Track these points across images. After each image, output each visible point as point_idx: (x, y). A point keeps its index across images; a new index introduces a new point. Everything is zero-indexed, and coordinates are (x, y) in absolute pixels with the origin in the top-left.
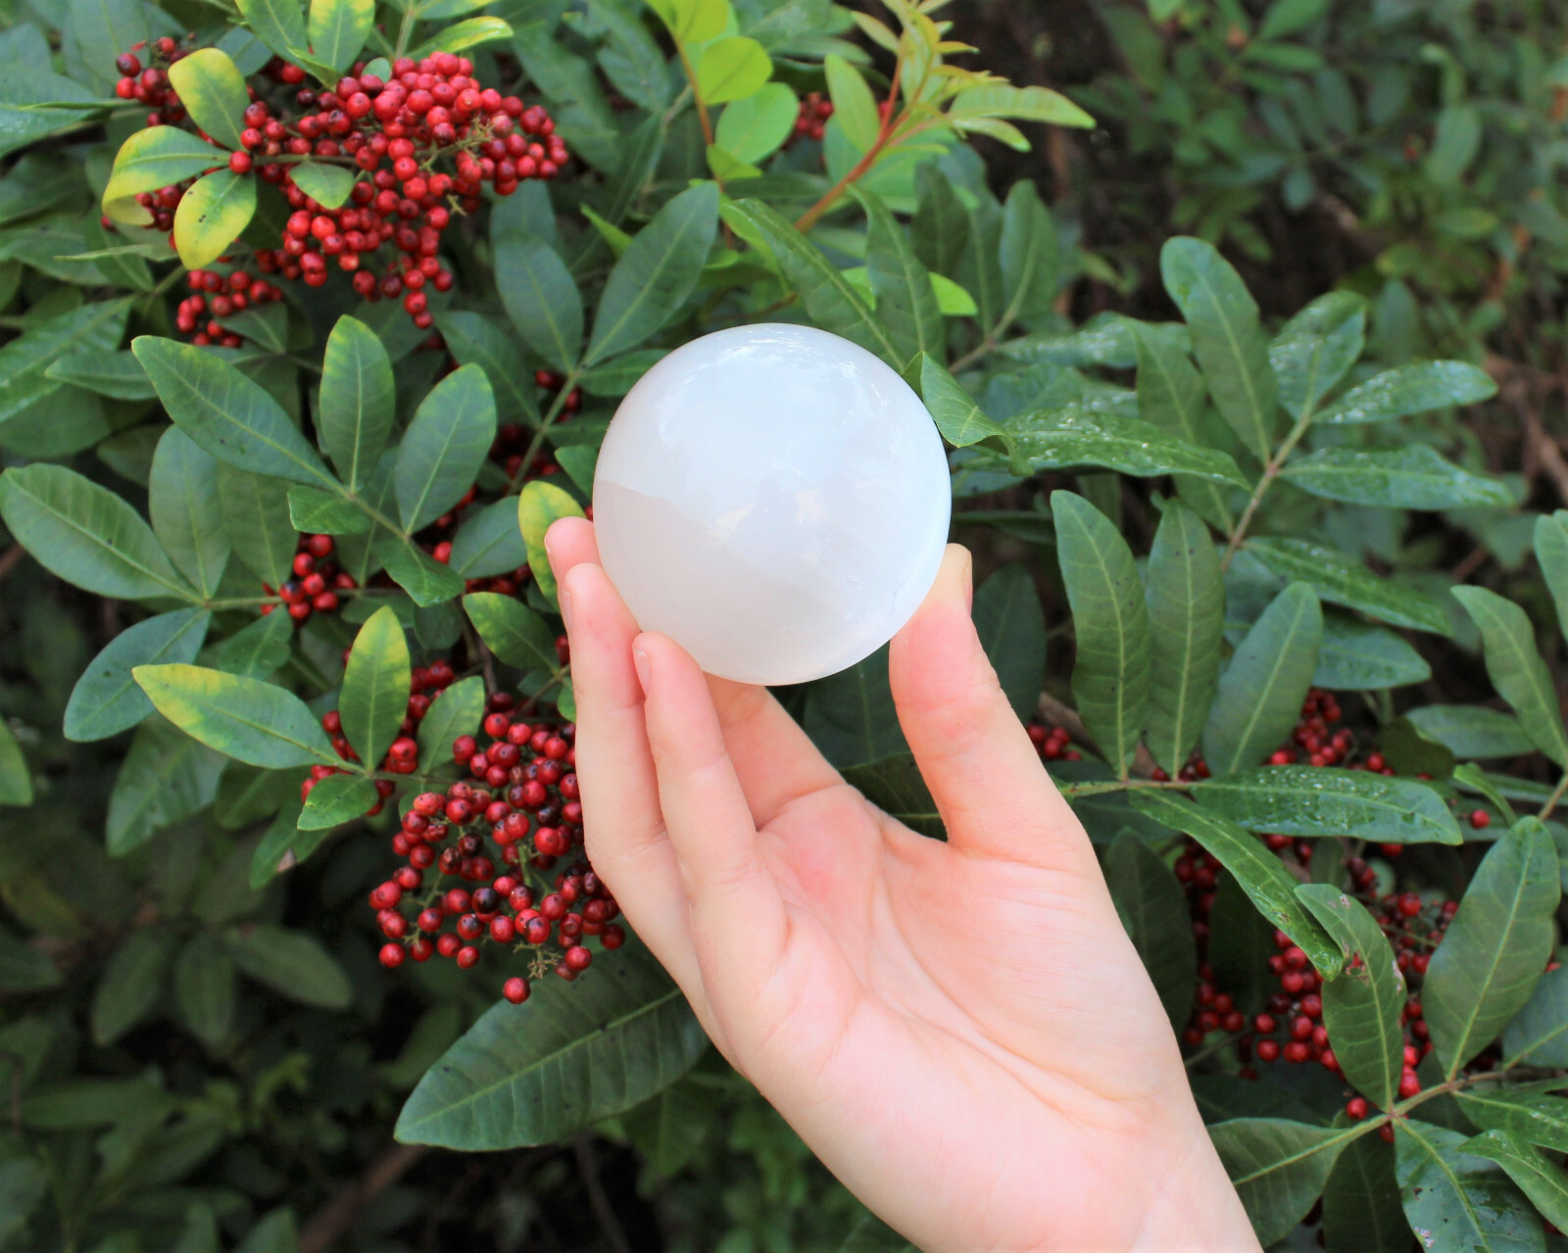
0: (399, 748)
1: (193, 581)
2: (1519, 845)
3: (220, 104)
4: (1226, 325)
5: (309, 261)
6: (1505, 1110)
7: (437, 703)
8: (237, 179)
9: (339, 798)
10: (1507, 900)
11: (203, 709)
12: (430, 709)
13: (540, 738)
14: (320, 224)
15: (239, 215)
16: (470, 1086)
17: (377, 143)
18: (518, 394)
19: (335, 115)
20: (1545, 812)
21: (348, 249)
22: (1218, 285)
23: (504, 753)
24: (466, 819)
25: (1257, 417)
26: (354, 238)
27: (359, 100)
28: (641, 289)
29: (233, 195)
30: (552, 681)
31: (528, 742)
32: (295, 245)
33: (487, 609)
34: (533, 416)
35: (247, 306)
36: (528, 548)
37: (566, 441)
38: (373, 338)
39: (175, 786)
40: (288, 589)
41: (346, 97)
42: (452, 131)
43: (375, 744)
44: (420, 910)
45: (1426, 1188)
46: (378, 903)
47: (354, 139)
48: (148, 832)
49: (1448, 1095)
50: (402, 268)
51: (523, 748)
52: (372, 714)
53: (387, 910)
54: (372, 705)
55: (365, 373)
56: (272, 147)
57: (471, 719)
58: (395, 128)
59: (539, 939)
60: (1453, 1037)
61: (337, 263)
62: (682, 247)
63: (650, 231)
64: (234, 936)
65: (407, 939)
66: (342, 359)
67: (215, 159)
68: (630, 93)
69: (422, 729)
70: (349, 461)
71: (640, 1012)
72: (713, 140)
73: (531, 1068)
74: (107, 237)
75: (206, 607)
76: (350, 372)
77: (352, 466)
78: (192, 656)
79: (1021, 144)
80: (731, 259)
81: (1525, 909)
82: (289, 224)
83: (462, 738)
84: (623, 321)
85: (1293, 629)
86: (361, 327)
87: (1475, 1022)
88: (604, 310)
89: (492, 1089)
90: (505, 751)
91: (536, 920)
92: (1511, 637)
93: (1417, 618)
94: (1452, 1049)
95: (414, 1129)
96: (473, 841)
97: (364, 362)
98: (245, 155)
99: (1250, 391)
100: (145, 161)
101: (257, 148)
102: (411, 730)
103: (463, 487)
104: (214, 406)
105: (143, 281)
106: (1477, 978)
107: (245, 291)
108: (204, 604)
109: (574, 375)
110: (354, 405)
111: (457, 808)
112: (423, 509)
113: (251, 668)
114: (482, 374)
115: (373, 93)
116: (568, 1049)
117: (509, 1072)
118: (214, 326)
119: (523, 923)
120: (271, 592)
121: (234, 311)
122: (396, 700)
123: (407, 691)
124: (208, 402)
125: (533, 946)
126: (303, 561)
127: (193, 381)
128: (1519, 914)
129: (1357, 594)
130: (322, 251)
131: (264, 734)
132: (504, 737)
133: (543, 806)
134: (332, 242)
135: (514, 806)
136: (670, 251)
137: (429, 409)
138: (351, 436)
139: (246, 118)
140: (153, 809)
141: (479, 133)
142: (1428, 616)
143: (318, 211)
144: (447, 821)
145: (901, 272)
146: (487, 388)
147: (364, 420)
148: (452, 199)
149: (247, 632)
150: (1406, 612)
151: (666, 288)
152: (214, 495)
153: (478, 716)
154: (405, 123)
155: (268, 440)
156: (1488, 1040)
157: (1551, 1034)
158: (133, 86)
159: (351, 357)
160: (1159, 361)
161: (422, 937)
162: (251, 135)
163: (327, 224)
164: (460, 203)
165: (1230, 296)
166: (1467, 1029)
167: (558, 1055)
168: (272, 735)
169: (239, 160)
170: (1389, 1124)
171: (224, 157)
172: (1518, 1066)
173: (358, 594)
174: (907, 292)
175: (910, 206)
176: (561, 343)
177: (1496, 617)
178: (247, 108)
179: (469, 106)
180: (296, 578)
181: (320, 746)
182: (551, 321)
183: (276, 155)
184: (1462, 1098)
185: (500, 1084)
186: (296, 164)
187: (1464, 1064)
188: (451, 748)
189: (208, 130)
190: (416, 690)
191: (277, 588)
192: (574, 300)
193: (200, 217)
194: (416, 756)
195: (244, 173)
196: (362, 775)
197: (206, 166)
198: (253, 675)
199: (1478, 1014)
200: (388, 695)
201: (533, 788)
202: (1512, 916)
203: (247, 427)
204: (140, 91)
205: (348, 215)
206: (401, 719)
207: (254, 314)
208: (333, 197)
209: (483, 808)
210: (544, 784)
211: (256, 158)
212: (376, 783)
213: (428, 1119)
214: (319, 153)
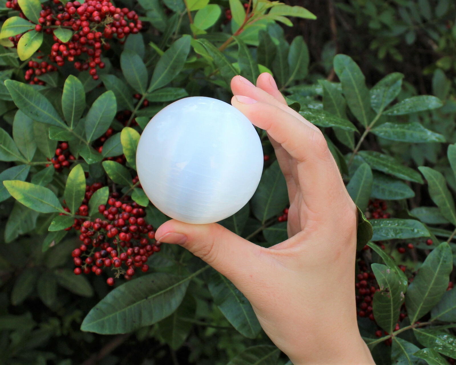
0: (82, 208)
1: (26, 156)
2: (440, 251)
3: (33, 10)
4: (354, 83)
5: (58, 58)
6: (428, 337)
7: (94, 194)
8: (37, 33)
9: (62, 222)
10: (435, 268)
11: (24, 195)
12: (92, 196)
13: (124, 206)
14: (62, 47)
15: (37, 44)
16: (104, 315)
17: (78, 22)
18: (127, 101)
19: (65, 14)
20: (449, 240)
21: (70, 55)
22: (352, 70)
23: (113, 210)
24: (99, 229)
25: (364, 112)
26: (72, 52)
27: (72, 9)
28: (166, 68)
29: (36, 38)
30: (131, 189)
31: (121, 207)
32: (54, 53)
33: (110, 166)
34: (131, 107)
35: (46, 72)
36: (123, 147)
37: (140, 115)
38: (79, 82)
39: (26, 222)
40: (54, 159)
41: (68, 8)
42: (100, 19)
43: (75, 206)
44: (87, 257)
45: (400, 360)
46: (74, 255)
47: (72, 21)
48: (17, 236)
49: (411, 330)
50: (89, 61)
51: (119, 209)
52: (74, 197)
53: (77, 257)
54: (74, 194)
55: (76, 93)
56: (48, 23)
57: (104, 200)
58: (83, 18)
59: (118, 266)
60: (414, 311)
61: (67, 59)
62: (179, 56)
63: (170, 50)
64: (57, 272)
65: (83, 266)
66: (69, 88)
67: (31, 27)
68: (170, 7)
69: (90, 202)
70: (70, 119)
71: (158, 294)
72: (193, 22)
73: (123, 310)
74: (6, 50)
75: (29, 164)
76: (72, 92)
77: (71, 121)
78: (24, 179)
79: (290, 24)
80: (194, 59)
81: (440, 272)
82: (52, 47)
83: (101, 205)
84: (160, 78)
85: (364, 179)
86: (75, 78)
87: (422, 307)
88: (155, 75)
89: (111, 316)
90: (113, 209)
91: (117, 260)
92: (437, 183)
93: (411, 177)
94: (414, 315)
95: (86, 326)
96: (102, 236)
97: (76, 89)
98: (40, 26)
99: (361, 104)
100: (11, 27)
101: (44, 24)
102: (86, 202)
103: (105, 129)
104: (29, 101)
105: (16, 64)
106: (423, 293)
107: (46, 67)
108: (28, 163)
109: (145, 95)
110: (73, 103)
111: (96, 226)
112: (93, 135)
113: (41, 183)
114: (113, 94)
115: (77, 7)
116: (135, 304)
117: (117, 311)
118: (36, 79)
119: (114, 261)
120: (49, 160)
121: (42, 74)
122: (81, 193)
123: (84, 190)
124: (27, 100)
125: (117, 268)
126: (58, 151)
127: (23, 94)
128: (438, 274)
129: (393, 169)
130: (63, 55)
131: (42, 202)
132: (114, 205)
133: (123, 226)
134: (65, 53)
135: (114, 226)
136: (175, 57)
137: (96, 104)
138: (71, 112)
139: (40, 14)
140: (19, 229)
141: (109, 20)
142: (416, 177)
143: (61, 43)
144: (94, 230)
145: (249, 64)
146: (114, 98)
147: (76, 107)
148: (102, 40)
149: (41, 172)
150: (408, 175)
151: (174, 68)
152: (32, 130)
153: (107, 199)
154: (86, 16)
155: (46, 112)
156: (426, 312)
157: (447, 311)
158: (11, 4)
159: (72, 88)
160: (330, 93)
161: (88, 266)
162: (42, 20)
163: (64, 47)
164: (106, 41)
165: (356, 74)
166: (419, 309)
167: (132, 306)
168: (44, 203)
169: (38, 27)
170: (391, 338)
171: (34, 26)
172: (435, 321)
173: (76, 161)
174: (250, 70)
175: (257, 44)
176: (140, 85)
177: (433, 177)
178: (41, 11)
179: (105, 11)
180: (56, 156)
181: (58, 206)
182: (138, 78)
183: (50, 25)
184: (415, 331)
185: (113, 314)
186: (56, 29)
187: (417, 320)
188: (98, 208)
189: (29, 18)
190: (88, 190)
191: (51, 159)
192: (145, 72)
193: (25, 44)
194: (88, 210)
195: (40, 31)
196: (71, 216)
197: (29, 29)
198: (42, 185)
199: (423, 305)
200: (79, 191)
201: (121, 221)
202: (436, 274)
203: (39, 109)
204: (13, 6)
205: (71, 44)
206: (83, 199)
207: (48, 75)
208: (65, 39)
209: (104, 227)
210: (124, 219)
211: (44, 27)
212: (75, 219)
213: (91, 324)
214: (64, 25)
